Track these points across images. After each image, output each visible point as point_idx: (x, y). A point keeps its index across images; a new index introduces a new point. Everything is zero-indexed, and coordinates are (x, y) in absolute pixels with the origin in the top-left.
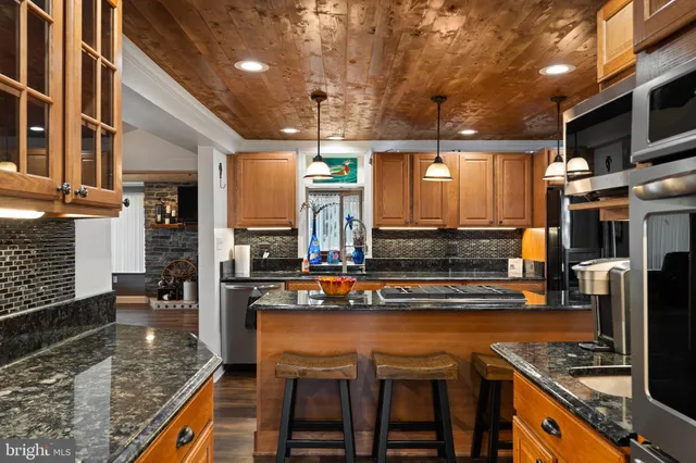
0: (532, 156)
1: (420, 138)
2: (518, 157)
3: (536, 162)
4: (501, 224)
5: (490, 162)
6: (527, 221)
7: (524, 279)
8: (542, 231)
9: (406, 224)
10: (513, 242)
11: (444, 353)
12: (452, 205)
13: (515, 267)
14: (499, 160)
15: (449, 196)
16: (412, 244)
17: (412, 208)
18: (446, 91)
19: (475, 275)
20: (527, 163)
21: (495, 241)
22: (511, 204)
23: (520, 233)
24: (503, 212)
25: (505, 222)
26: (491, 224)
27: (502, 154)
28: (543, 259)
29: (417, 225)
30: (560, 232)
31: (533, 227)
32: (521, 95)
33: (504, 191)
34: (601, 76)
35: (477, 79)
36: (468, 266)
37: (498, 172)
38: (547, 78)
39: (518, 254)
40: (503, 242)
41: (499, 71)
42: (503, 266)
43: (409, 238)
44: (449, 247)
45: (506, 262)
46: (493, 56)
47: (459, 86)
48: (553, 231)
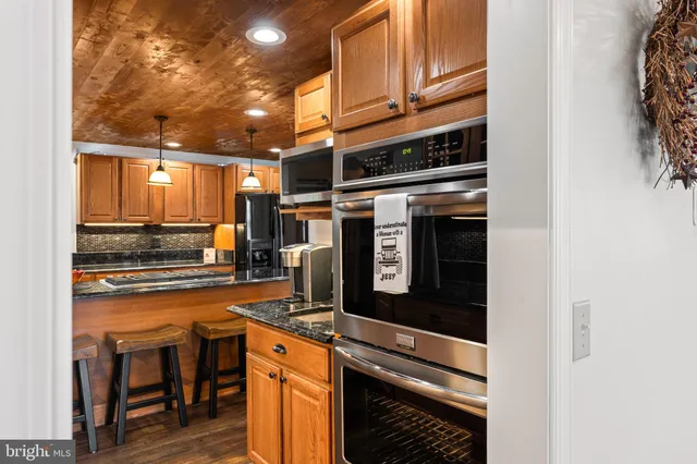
0: (223, 168)
1: (128, 144)
2: (211, 168)
3: (226, 173)
4: (199, 221)
5: (190, 170)
6: (220, 218)
7: (217, 264)
8: (232, 226)
9: (115, 221)
10: (207, 236)
11: (170, 325)
12: (158, 205)
13: (209, 256)
14: (197, 169)
15: (155, 197)
16: (118, 238)
17: (120, 206)
18: (169, 112)
19: (178, 263)
20: (219, 173)
21: (193, 235)
22: (207, 204)
23: (213, 228)
24: (201, 212)
25: (203, 219)
26: (191, 221)
27: (200, 164)
28: (232, 248)
29: (125, 221)
30: (245, 227)
31: (223, 222)
32: (226, 124)
33: (201, 195)
34: (297, 130)
35: (198, 109)
36: (172, 256)
37: (197, 179)
38: (248, 117)
39: (211, 245)
40: (199, 236)
41: (217, 106)
42: (198, 255)
43: (115, 233)
44: (154, 240)
45: (202, 251)
46: (215, 96)
47: (180, 112)
48: (240, 227)
